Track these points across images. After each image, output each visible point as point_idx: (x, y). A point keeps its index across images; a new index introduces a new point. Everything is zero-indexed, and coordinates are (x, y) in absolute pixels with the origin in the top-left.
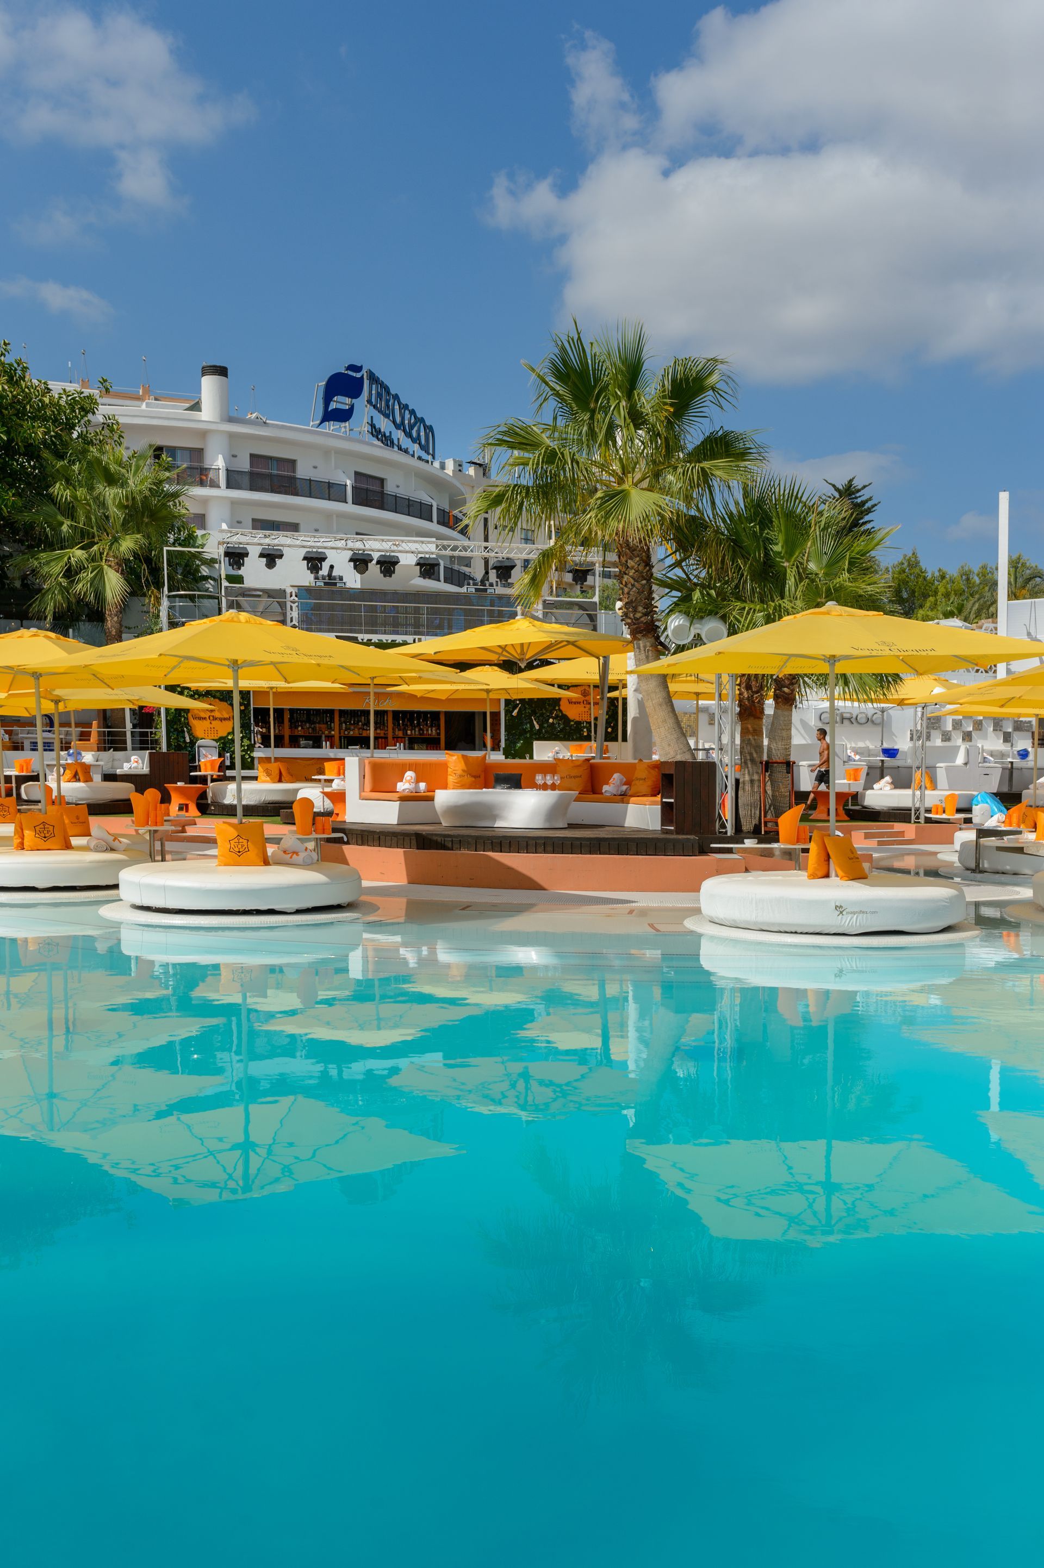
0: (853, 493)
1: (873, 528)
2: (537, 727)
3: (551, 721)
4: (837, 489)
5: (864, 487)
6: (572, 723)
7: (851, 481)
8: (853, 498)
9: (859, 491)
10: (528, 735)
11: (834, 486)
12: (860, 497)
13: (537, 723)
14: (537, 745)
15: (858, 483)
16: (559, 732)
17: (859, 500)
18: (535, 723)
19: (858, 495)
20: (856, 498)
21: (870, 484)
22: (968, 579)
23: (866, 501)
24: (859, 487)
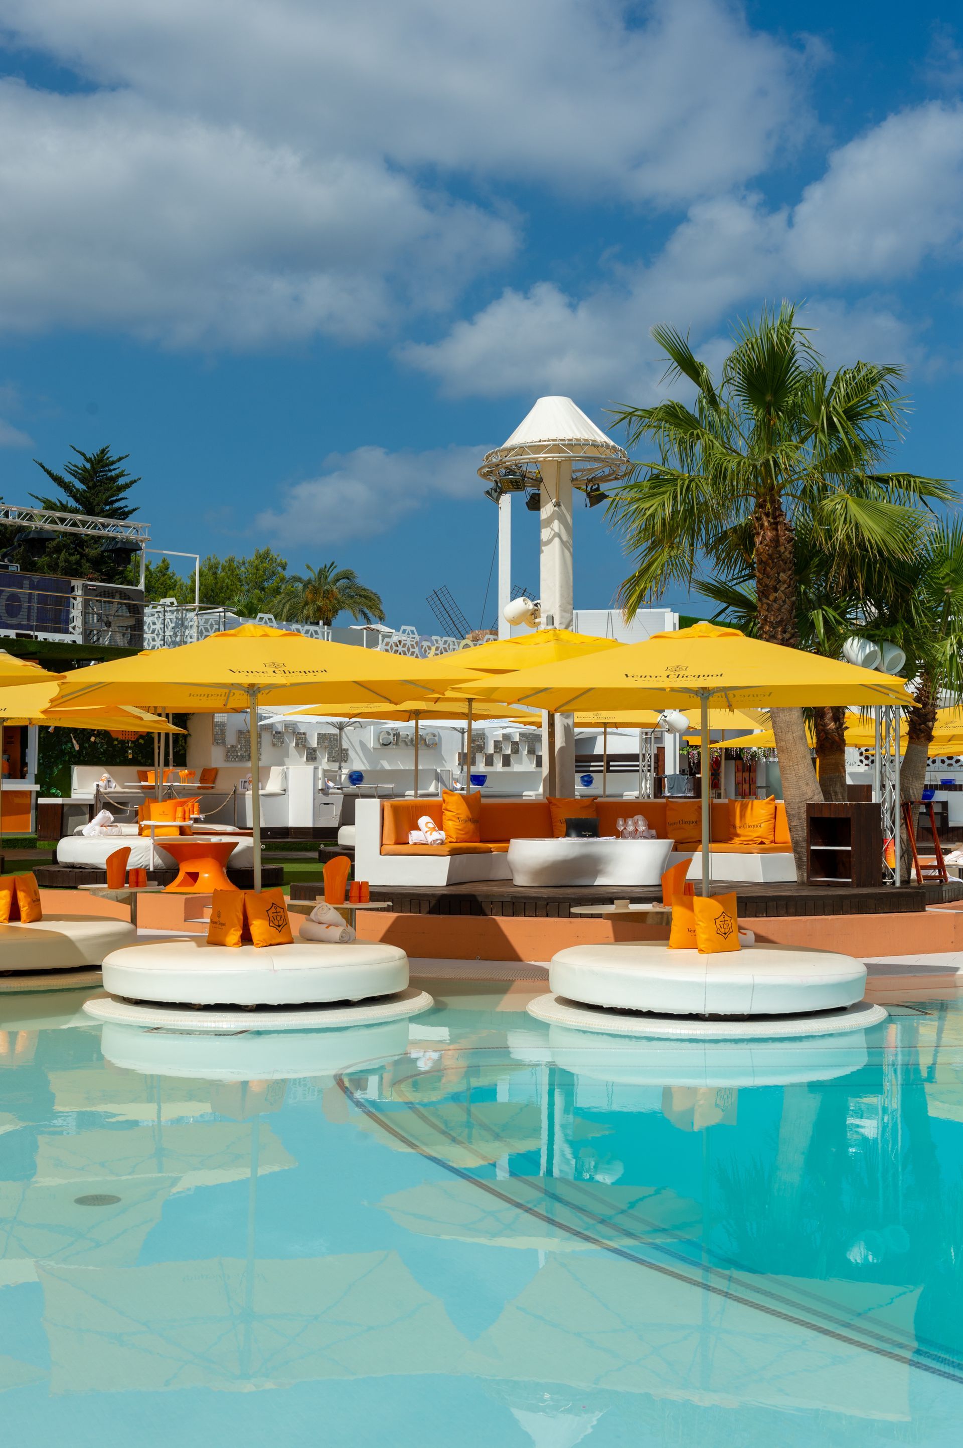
0: (107, 465)
1: (126, 506)
2: (77, 747)
3: (93, 739)
4: (88, 460)
5: (120, 459)
6: (116, 743)
7: (103, 451)
8: (106, 471)
9: (113, 463)
10: (67, 758)
11: (83, 455)
12: (114, 469)
13: (77, 741)
14: (77, 771)
15: (113, 455)
16: (102, 754)
17: (113, 473)
18: (74, 742)
19: (112, 467)
20: (110, 471)
21: (127, 456)
22: (215, 573)
23: (118, 476)
24: (114, 458)
